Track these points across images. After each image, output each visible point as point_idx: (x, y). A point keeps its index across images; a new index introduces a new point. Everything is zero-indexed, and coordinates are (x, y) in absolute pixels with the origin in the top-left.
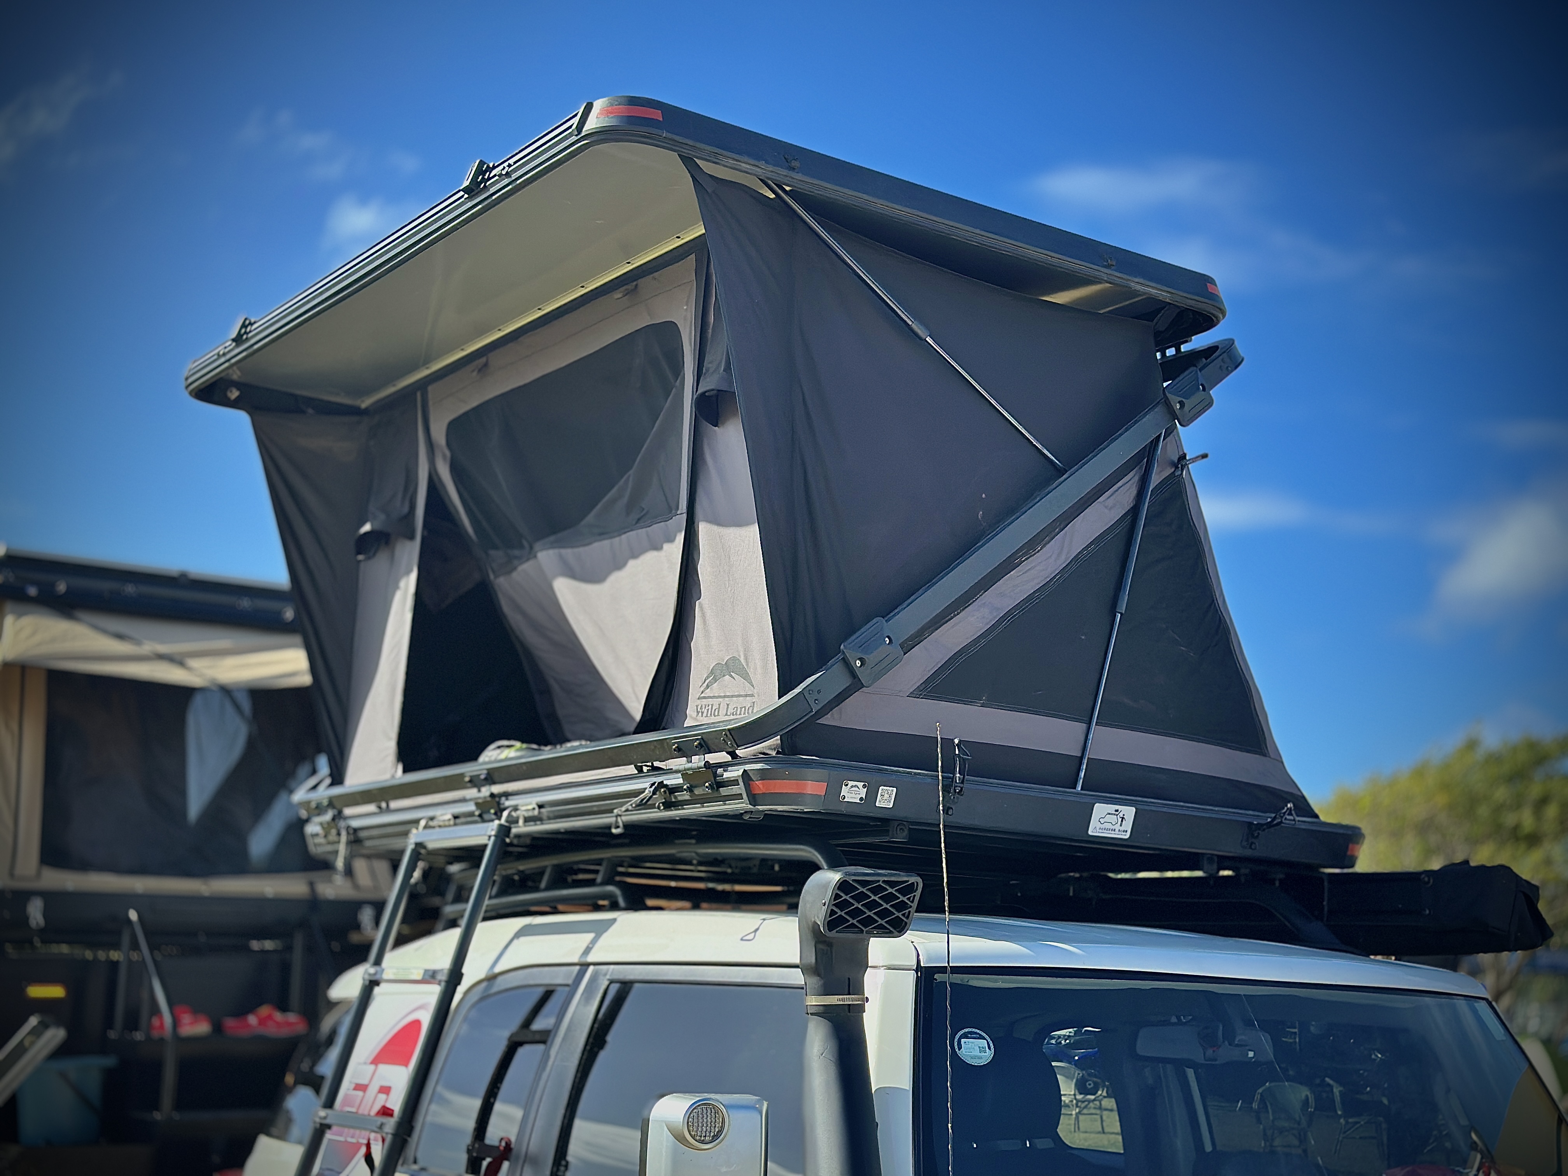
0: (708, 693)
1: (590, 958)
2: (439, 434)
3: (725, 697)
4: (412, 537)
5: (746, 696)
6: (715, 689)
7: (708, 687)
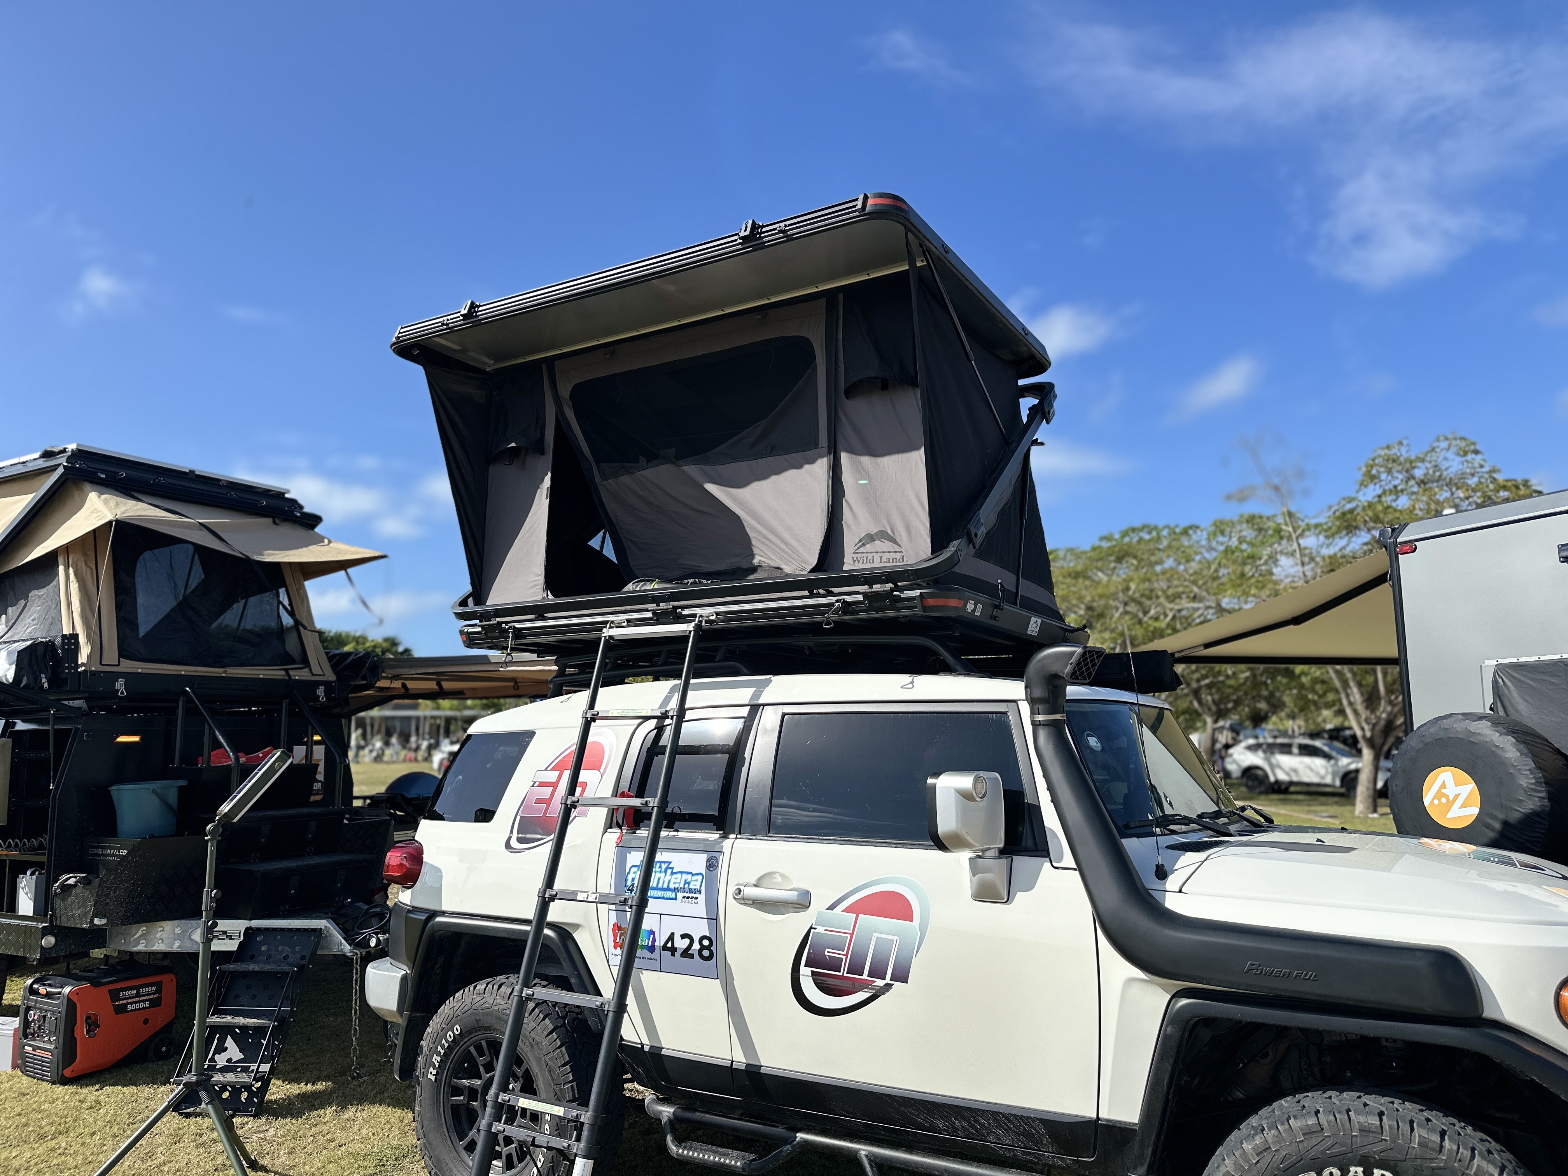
0: (862, 550)
1: (761, 701)
2: (565, 391)
3: (877, 552)
4: (542, 452)
5: (896, 552)
6: (869, 548)
7: (860, 547)
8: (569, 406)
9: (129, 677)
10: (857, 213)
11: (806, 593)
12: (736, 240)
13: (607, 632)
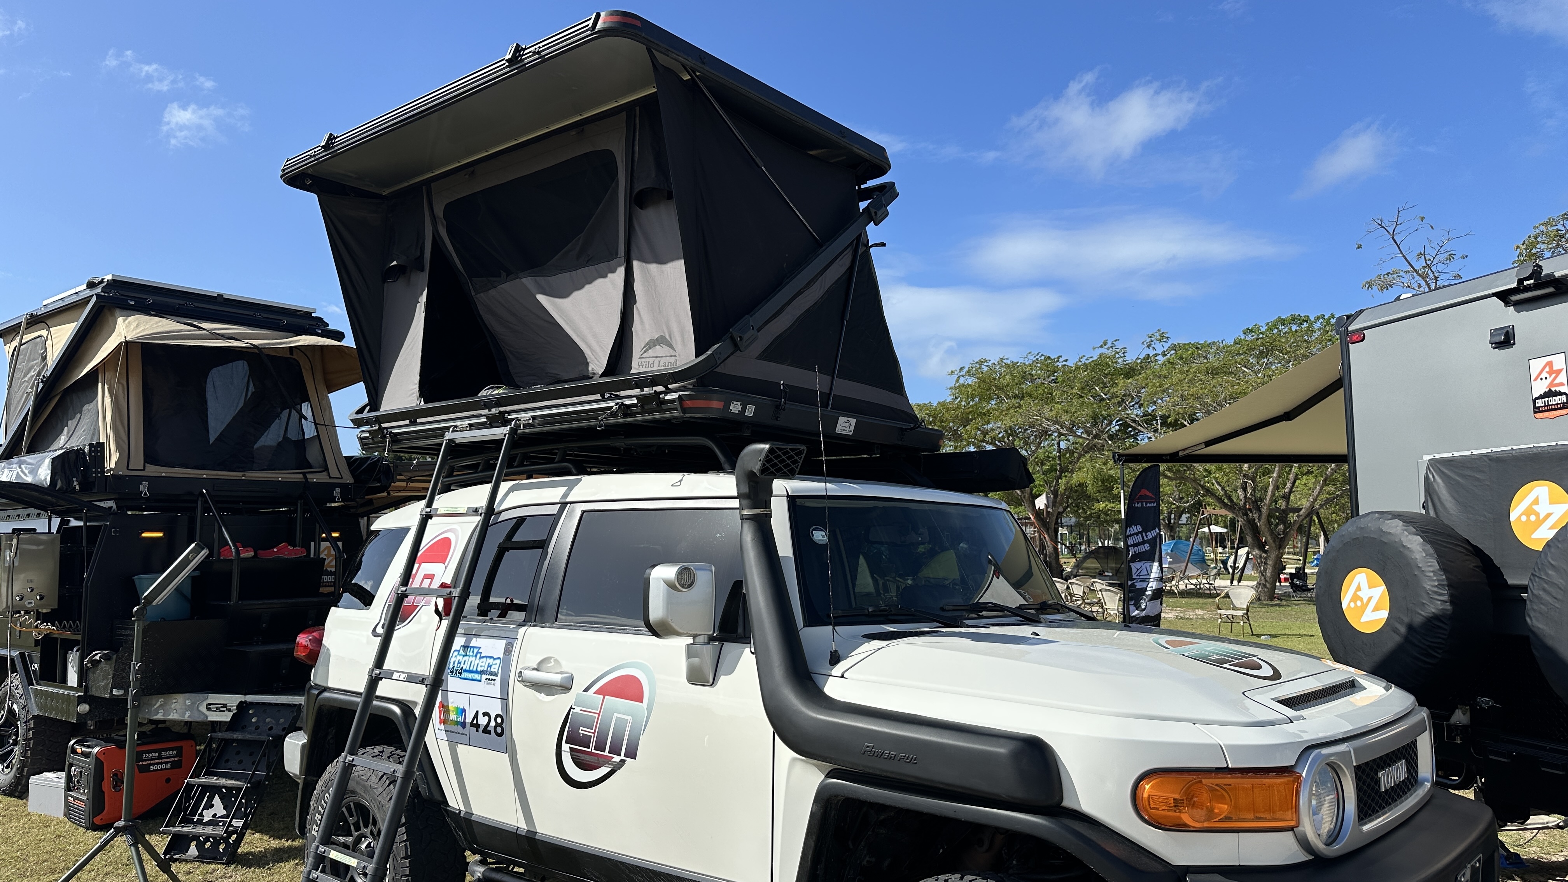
0: (645, 355)
1: (568, 500)
2: (439, 211)
3: (657, 357)
4: (422, 270)
5: (671, 356)
6: (651, 353)
7: (645, 352)
8: (443, 225)
9: (153, 480)
10: (589, 32)
11: (598, 397)
12: (504, 64)
13: (448, 436)
